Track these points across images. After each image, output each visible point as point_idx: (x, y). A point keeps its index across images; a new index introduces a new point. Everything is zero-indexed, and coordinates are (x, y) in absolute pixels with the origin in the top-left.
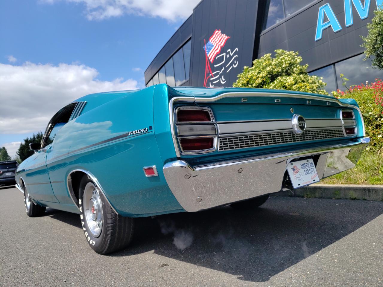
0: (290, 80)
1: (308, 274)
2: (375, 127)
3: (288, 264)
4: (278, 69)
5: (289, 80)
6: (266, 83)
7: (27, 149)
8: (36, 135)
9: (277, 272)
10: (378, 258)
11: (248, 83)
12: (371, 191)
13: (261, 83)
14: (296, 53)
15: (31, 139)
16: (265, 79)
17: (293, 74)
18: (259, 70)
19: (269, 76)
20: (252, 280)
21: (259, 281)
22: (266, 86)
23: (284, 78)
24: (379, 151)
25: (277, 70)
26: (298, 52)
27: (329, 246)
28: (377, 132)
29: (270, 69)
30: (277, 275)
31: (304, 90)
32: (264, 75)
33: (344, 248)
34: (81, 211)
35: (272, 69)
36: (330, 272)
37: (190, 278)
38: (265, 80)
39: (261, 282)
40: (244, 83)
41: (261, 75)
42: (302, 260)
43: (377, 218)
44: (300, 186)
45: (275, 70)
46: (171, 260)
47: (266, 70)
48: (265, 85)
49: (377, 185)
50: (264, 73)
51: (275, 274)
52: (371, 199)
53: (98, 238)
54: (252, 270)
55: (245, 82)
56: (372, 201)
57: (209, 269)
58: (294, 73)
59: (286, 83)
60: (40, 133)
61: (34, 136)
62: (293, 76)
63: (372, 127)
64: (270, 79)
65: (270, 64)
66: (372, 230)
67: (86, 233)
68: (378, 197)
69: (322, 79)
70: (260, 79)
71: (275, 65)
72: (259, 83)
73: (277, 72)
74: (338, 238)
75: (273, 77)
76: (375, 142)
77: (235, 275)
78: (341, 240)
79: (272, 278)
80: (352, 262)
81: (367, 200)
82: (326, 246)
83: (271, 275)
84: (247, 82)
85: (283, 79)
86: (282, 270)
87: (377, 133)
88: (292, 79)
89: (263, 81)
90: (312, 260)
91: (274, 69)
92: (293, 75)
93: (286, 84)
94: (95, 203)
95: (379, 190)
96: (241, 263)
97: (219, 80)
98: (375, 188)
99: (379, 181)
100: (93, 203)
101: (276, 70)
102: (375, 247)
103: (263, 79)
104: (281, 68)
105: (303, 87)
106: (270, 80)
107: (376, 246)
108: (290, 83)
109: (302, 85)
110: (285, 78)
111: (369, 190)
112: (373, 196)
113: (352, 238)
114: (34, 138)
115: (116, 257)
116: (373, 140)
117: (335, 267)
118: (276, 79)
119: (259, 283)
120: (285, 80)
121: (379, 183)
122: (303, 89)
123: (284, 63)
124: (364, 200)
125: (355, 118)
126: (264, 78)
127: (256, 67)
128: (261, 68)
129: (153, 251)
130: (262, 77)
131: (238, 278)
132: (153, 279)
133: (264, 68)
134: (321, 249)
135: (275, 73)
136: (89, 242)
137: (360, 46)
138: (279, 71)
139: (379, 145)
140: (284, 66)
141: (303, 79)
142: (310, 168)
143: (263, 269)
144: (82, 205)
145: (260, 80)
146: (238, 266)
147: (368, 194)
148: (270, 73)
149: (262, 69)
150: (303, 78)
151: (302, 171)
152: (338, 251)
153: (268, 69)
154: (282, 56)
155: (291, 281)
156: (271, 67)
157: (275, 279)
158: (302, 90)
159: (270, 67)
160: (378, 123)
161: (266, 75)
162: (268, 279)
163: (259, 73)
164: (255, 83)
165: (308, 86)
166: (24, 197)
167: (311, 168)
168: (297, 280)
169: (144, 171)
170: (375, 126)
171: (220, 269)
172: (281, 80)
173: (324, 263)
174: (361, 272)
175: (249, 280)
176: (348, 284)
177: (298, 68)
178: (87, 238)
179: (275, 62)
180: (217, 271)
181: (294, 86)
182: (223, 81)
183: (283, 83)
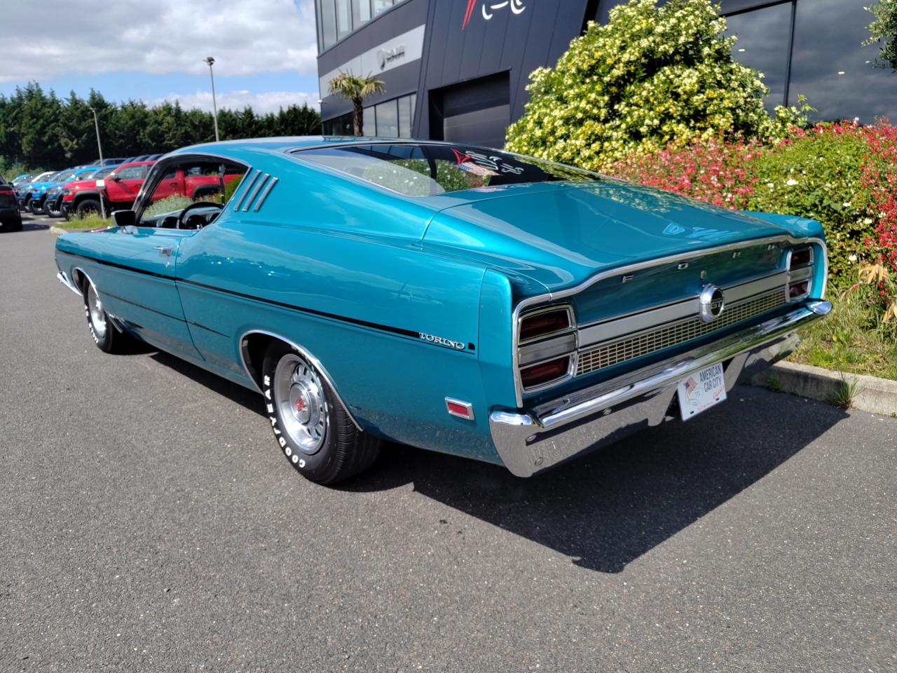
0: (690, 80)
1: (684, 565)
2: (848, 236)
3: (653, 540)
4: (667, 47)
5: (686, 79)
6: (635, 80)
7: (7, 128)
8: (23, 88)
9: (636, 555)
10: (795, 543)
11: (592, 70)
12: (810, 380)
13: (623, 76)
14: (716, 6)
15: (12, 99)
16: (633, 68)
17: (698, 64)
18: (623, 42)
19: (643, 60)
20: (598, 569)
21: (608, 572)
22: (633, 88)
23: (676, 72)
24: (844, 294)
25: (665, 48)
26: (720, 4)
27: (720, 507)
28: (850, 246)
29: (648, 43)
30: (635, 561)
31: (716, 108)
32: (633, 58)
33: (746, 513)
34: (269, 398)
35: (653, 45)
36: (719, 563)
37: (496, 555)
38: (632, 71)
39: (612, 572)
40: (582, 68)
41: (626, 57)
42: (675, 533)
43: (808, 447)
44: (693, 415)
45: (660, 50)
46: (452, 512)
47: (639, 44)
48: (631, 83)
49: (823, 369)
50: (633, 54)
51: (633, 559)
52: (806, 396)
53: (311, 457)
54: (596, 547)
55: (585, 67)
56: (806, 400)
57: (523, 539)
58: (701, 63)
59: (679, 87)
60: (32, 86)
61: (19, 91)
62: (696, 69)
63: (842, 233)
64: (645, 69)
65: (650, 32)
66: (795, 477)
67: (281, 439)
68: (819, 394)
69: (762, 78)
70: (621, 65)
71: (663, 35)
72: (618, 77)
73: (665, 53)
74: (736, 490)
75: (652, 64)
76: (841, 267)
77: (569, 555)
78: (742, 494)
79: (628, 567)
80: (755, 547)
81: (798, 395)
82: (716, 506)
83: (628, 562)
84: (590, 68)
85: (675, 74)
86: (644, 551)
87: (848, 249)
88: (695, 79)
89: (629, 71)
90: (691, 536)
91: (658, 45)
92: (699, 67)
93: (680, 90)
94: (304, 392)
95: (825, 381)
96: (575, 531)
97: (506, 3)
98: (818, 375)
99: (829, 362)
100: (299, 393)
101: (661, 48)
102: (794, 519)
103: (629, 69)
104: (673, 43)
105: (715, 102)
106: (644, 72)
107: (796, 516)
108: (688, 88)
109: (715, 96)
110: (678, 72)
111: (806, 377)
112: (810, 391)
113: (760, 493)
114: (20, 98)
115: (347, 492)
116: (837, 263)
117: (726, 554)
118: (659, 70)
119: (608, 574)
120: (679, 76)
121: (827, 366)
122: (716, 105)
123: (684, 32)
124: (794, 394)
125: (813, 262)
126: (630, 66)
127: (615, 30)
128: (627, 36)
129: (411, 486)
130: (628, 63)
131: (575, 562)
132: (432, 551)
133: (635, 37)
134: (707, 512)
135: (658, 56)
136: (289, 458)
137: (865, 8)
138: (668, 51)
139: (847, 274)
140: (682, 40)
141: (718, 79)
142: (714, 378)
143: (613, 547)
144: (271, 387)
145: (621, 69)
146: (571, 537)
147: (802, 385)
148: (648, 53)
149: (629, 40)
150: (720, 76)
151: (701, 385)
152: (735, 520)
153: (645, 43)
154: (681, 9)
155: (658, 576)
156: (651, 39)
157: (632, 568)
158: (712, 107)
159: (649, 39)
160: (856, 228)
161: (638, 59)
162: (621, 569)
163: (622, 49)
164: (609, 75)
165: (729, 98)
166: (86, 308)
167: (717, 376)
168: (667, 574)
169: (447, 404)
170: (848, 233)
171: (541, 539)
172: (669, 75)
173: (710, 543)
174: (766, 568)
175: (591, 567)
176: (745, 589)
177: (712, 47)
178: (283, 449)
179: (664, 28)
180: (537, 544)
181: (696, 98)
182: (518, 7)
183: (672, 87)
